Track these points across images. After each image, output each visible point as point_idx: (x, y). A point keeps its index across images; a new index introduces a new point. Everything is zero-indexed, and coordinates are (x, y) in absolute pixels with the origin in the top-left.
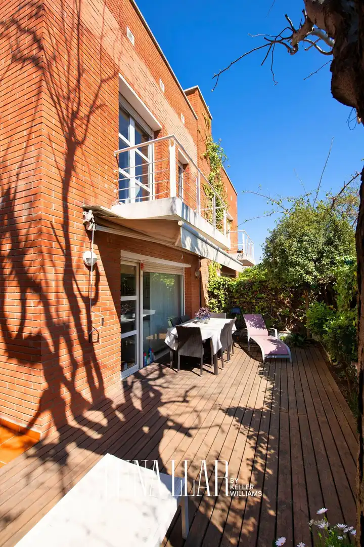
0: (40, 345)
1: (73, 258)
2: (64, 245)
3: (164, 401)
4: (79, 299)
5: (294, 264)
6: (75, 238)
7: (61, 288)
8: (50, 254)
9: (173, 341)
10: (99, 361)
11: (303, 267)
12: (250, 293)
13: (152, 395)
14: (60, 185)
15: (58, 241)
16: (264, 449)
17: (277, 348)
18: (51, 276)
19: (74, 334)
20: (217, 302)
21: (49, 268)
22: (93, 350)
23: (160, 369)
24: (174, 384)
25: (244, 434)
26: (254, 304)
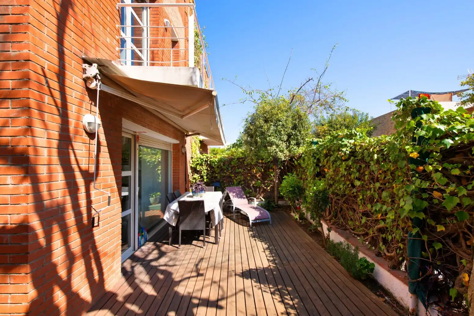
0: (26, 238)
1: (70, 120)
2: (59, 101)
3: (177, 279)
4: (78, 174)
5: (271, 144)
6: (74, 95)
7: (55, 158)
8: (41, 110)
9: (172, 216)
10: (100, 249)
11: (277, 146)
12: (230, 169)
13: (161, 276)
14: (55, 21)
15: (52, 96)
16: (289, 300)
17: (260, 214)
18: (41, 141)
19: (71, 219)
20: (199, 177)
21: (38, 129)
22: (92, 236)
23: (158, 248)
24: (180, 261)
25: (267, 292)
26: (233, 178)
